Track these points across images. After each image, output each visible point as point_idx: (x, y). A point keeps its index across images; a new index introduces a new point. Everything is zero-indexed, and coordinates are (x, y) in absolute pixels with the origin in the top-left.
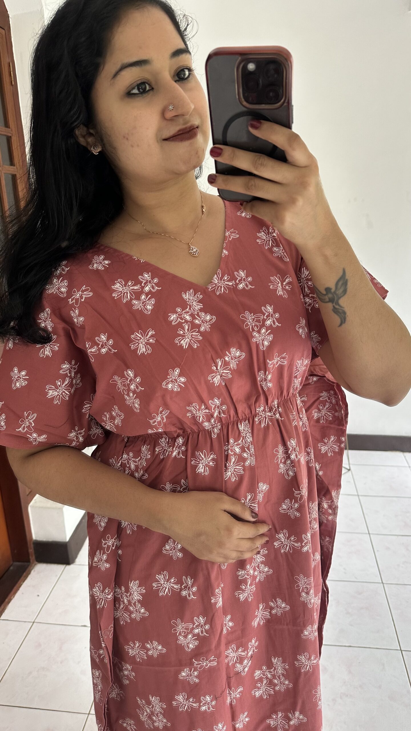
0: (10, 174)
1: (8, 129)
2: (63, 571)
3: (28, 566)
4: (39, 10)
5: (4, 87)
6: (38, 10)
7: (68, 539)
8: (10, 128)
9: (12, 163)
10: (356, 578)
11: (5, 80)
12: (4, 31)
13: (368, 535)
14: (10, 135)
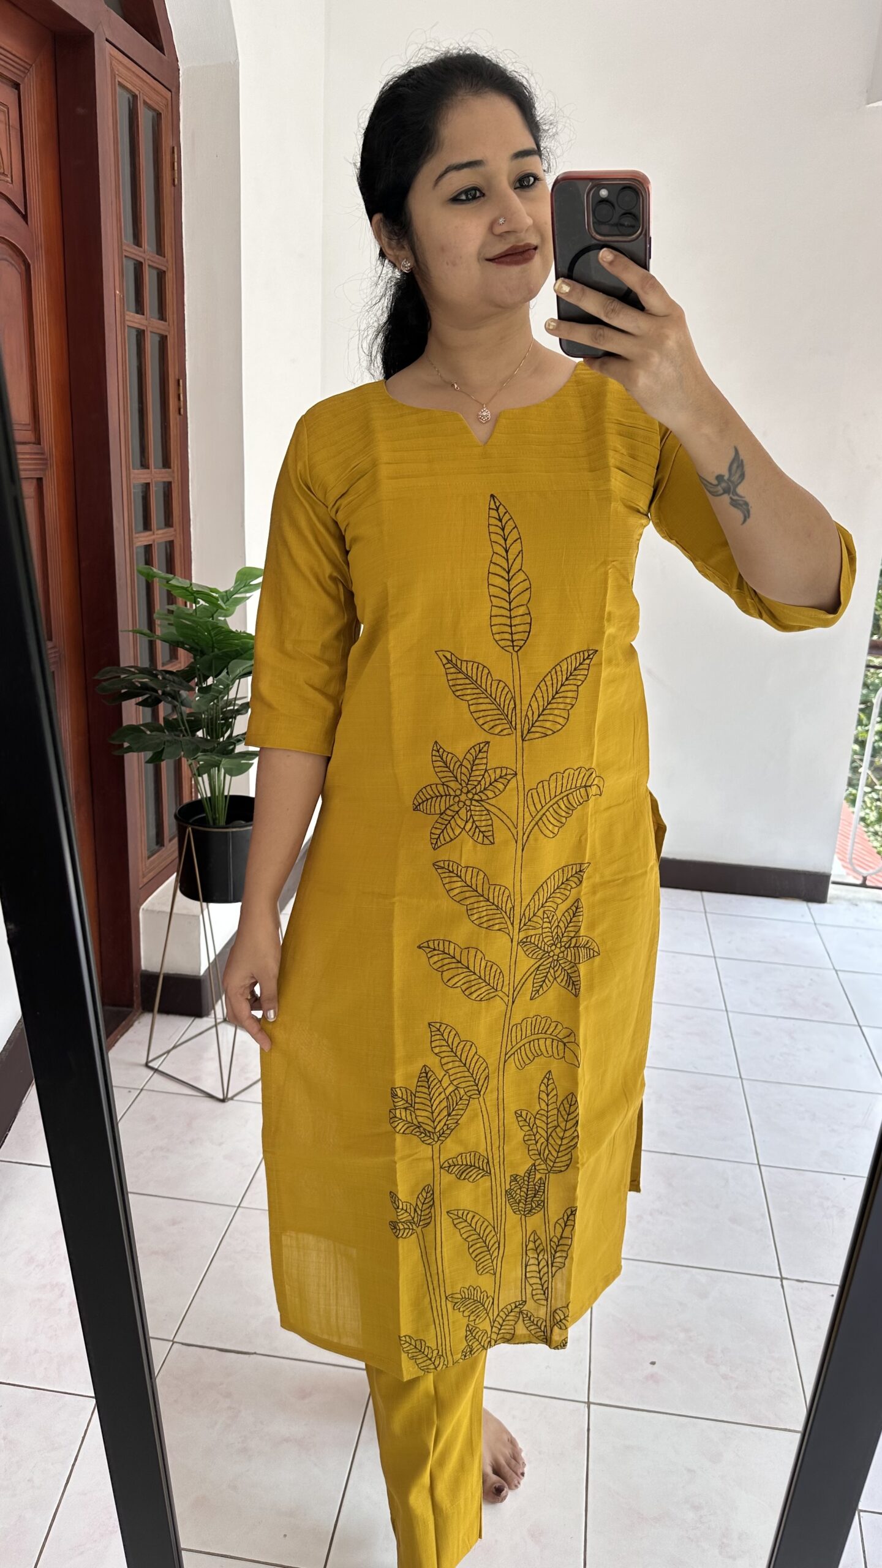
0: (159, 334)
1: (165, 259)
2: (190, 1026)
3: (131, 1012)
4: (232, 62)
5: (162, 188)
6: (230, 62)
7: (202, 972)
8: (164, 257)
9: (162, 316)
10: (696, 1068)
11: (164, 175)
12: (170, 93)
13: (725, 1013)
14: (164, 269)
